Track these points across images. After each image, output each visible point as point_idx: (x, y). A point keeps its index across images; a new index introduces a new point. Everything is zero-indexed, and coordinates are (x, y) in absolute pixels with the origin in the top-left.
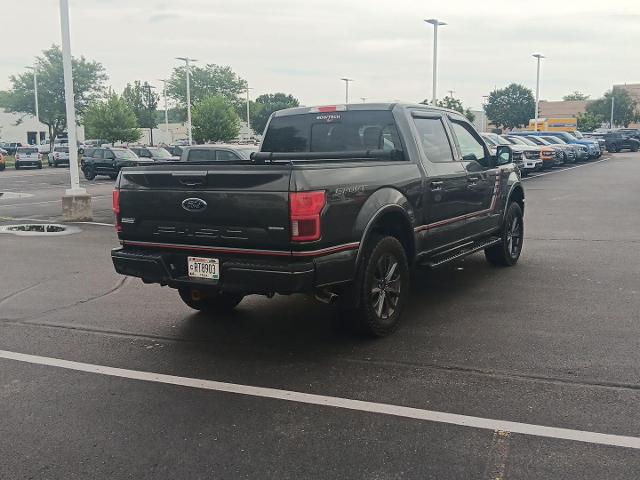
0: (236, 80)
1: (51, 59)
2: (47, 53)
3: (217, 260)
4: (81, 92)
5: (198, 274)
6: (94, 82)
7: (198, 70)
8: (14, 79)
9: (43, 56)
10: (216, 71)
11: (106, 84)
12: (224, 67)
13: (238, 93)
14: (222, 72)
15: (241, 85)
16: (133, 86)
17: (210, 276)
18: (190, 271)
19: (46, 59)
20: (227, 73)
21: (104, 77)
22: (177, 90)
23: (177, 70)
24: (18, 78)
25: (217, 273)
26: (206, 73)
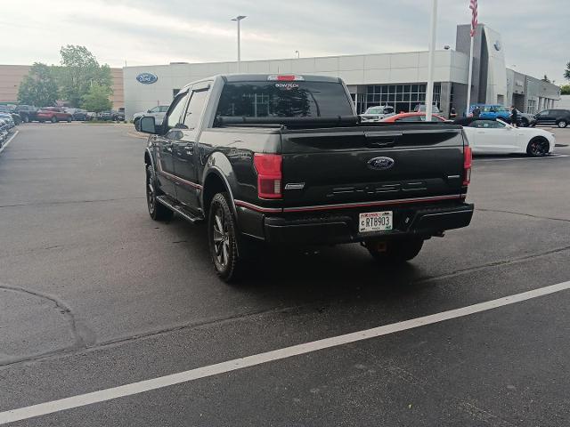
3: (391, 212)
5: (369, 229)
17: (382, 228)
18: (361, 227)
25: (391, 224)
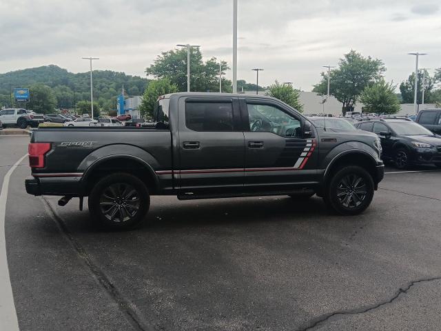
1: (349, 60)
2: (347, 56)
6: (376, 73)
8: (323, 74)
9: (344, 58)
11: (383, 74)
16: (416, 74)
19: (346, 60)
21: (383, 69)
24: (326, 73)
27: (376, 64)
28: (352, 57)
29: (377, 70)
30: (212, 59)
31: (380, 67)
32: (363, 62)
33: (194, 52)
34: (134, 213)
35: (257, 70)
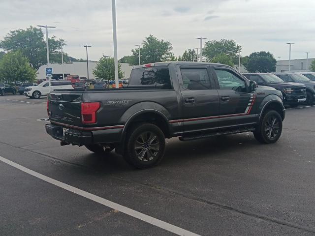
0: (236, 46)
1: (149, 41)
2: (147, 39)
4: (161, 55)
6: (167, 51)
7: (216, 42)
8: (133, 51)
9: (145, 40)
10: (226, 42)
11: (172, 51)
12: (230, 40)
13: (236, 52)
14: (229, 43)
15: (239, 48)
16: (188, 52)
19: (147, 41)
20: (231, 43)
21: (171, 48)
22: (206, 52)
23: (207, 43)
24: (134, 50)
26: (221, 44)
27: (166, 44)
28: (151, 40)
29: (167, 48)
30: (52, 38)
31: (169, 47)
32: (158, 43)
33: (37, 32)
34: (155, 154)
35: (86, 46)
